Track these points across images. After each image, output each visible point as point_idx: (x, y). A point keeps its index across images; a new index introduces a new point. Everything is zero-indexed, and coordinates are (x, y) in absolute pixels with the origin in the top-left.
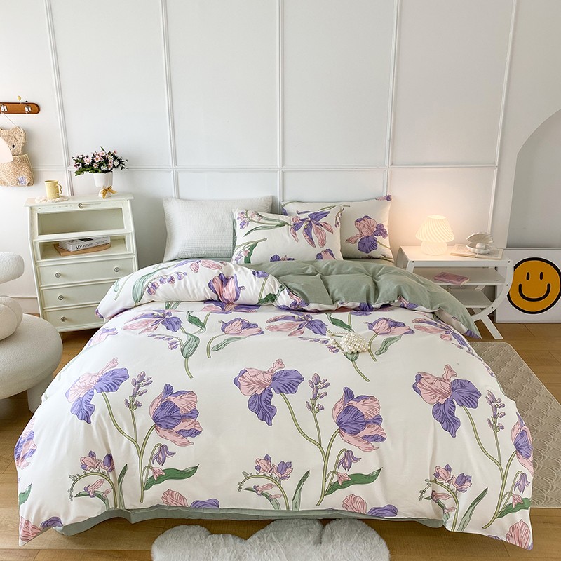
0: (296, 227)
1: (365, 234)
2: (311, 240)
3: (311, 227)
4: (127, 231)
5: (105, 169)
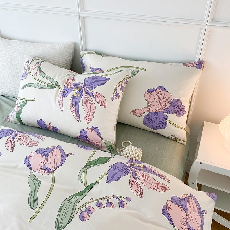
0: (65, 93)
1: (154, 109)
2: (77, 113)
3: (81, 95)
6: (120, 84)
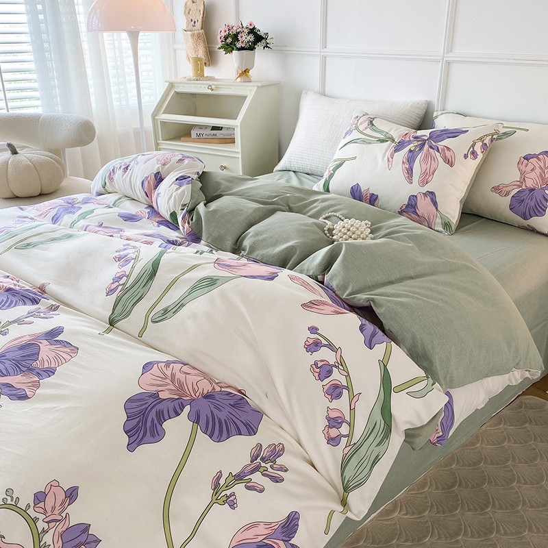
1: (529, 184)
2: (410, 172)
3: (421, 149)
4: (236, 123)
5: (239, 45)
6: (481, 139)
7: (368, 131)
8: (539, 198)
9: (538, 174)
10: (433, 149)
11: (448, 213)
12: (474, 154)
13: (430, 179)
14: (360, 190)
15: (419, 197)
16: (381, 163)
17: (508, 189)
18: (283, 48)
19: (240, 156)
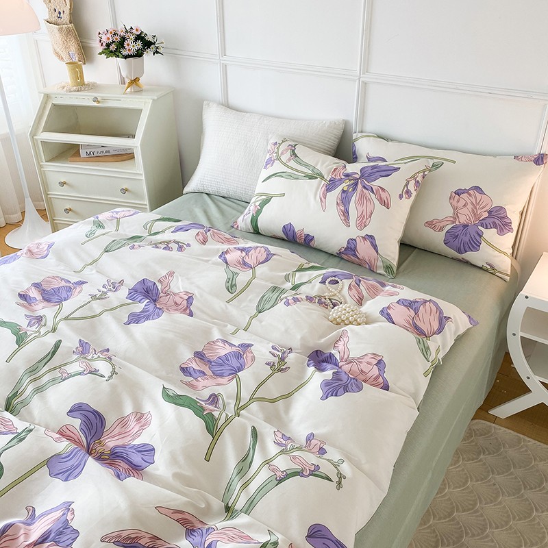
0: (331, 186)
1: (463, 220)
2: (346, 213)
3: (355, 189)
4: (135, 144)
5: (125, 53)
6: (414, 177)
7: (292, 164)
8: (473, 234)
9: (470, 210)
10: (367, 189)
11: (389, 256)
12: (408, 192)
13: (368, 221)
14: (294, 230)
15: (358, 240)
16: (314, 203)
17: (442, 224)
18: (175, 52)
19: (143, 178)
